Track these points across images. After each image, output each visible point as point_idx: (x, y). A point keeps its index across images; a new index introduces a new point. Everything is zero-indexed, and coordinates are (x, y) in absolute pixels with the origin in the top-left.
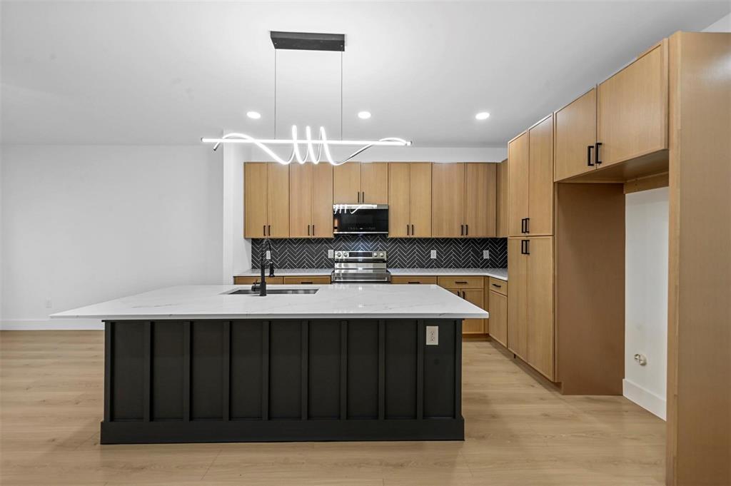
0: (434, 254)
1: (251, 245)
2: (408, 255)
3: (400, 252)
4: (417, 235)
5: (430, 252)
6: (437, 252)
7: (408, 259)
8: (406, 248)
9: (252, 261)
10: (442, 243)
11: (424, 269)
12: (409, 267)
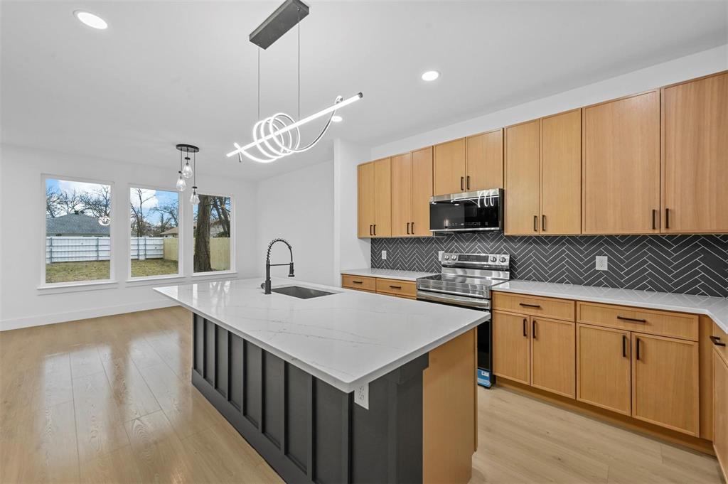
0: (602, 263)
1: (370, 245)
2: (550, 262)
3: (537, 256)
4: (552, 230)
5: (594, 258)
6: (609, 260)
7: (550, 269)
8: (547, 252)
9: (372, 260)
10: (622, 245)
11: (582, 287)
12: (552, 281)
